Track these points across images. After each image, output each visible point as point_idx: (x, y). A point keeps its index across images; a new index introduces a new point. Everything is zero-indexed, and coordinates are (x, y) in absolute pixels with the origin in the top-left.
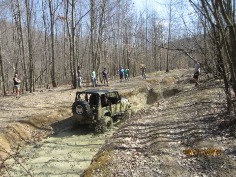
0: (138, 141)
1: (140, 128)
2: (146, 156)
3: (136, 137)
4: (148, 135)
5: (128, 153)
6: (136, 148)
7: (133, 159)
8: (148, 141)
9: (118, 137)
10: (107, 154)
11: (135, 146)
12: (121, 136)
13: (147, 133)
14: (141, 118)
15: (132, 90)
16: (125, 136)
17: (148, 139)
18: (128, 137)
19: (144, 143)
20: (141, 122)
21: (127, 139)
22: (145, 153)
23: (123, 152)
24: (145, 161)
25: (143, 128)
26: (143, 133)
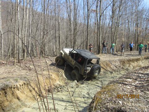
0: (137, 82)
1: (140, 75)
2: (142, 91)
3: (136, 80)
4: (146, 80)
5: (129, 87)
6: (135, 86)
7: (131, 92)
8: (146, 83)
9: (122, 78)
10: (113, 86)
11: (134, 85)
12: (124, 78)
13: (145, 79)
14: (142, 70)
15: (139, 57)
16: (128, 78)
17: (145, 82)
18: (130, 79)
19: (142, 84)
20: (141, 72)
21: (129, 80)
22: (142, 90)
23: (125, 86)
24: (141, 94)
25: (143, 75)
26: (142, 78)
